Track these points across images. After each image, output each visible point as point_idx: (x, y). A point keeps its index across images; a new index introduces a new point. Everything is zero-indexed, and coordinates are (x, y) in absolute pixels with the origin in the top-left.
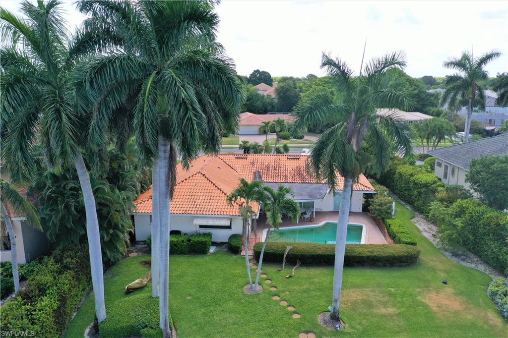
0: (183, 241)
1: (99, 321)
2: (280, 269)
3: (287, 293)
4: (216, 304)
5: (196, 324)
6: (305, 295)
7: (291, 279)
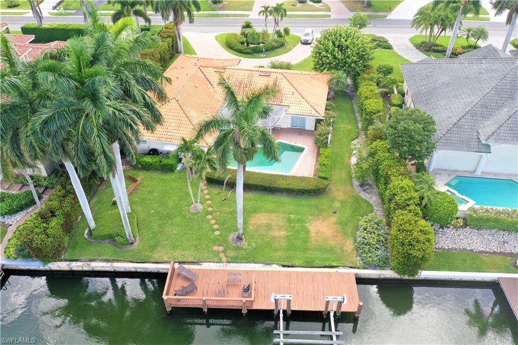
0: (156, 162)
1: (91, 229)
2: (220, 192)
3: (218, 213)
4: (169, 218)
5: (152, 233)
6: (229, 216)
7: (226, 202)
